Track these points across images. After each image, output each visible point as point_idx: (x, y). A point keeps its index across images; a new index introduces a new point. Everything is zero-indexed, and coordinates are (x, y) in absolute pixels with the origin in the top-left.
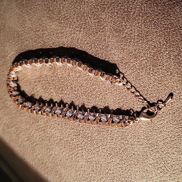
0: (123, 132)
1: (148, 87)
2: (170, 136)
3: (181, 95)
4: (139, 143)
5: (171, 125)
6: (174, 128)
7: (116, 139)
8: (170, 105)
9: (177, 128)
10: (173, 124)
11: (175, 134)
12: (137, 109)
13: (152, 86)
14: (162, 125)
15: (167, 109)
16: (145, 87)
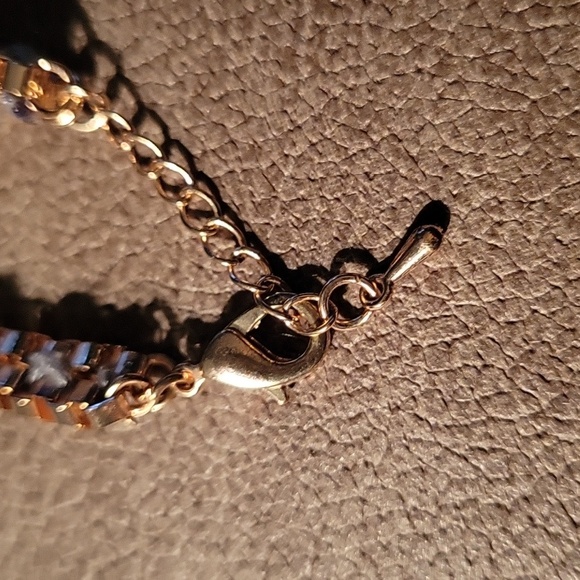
0: (103, 454)
1: (275, 157)
2: (412, 502)
3: (500, 224)
4: (202, 536)
5: (423, 433)
6: (438, 451)
7: (58, 497)
8: (424, 290)
9: (461, 451)
10: (432, 420)
11: (443, 493)
12: (197, 307)
13: (302, 147)
14: (362, 423)
15: (402, 315)
16: (255, 151)
